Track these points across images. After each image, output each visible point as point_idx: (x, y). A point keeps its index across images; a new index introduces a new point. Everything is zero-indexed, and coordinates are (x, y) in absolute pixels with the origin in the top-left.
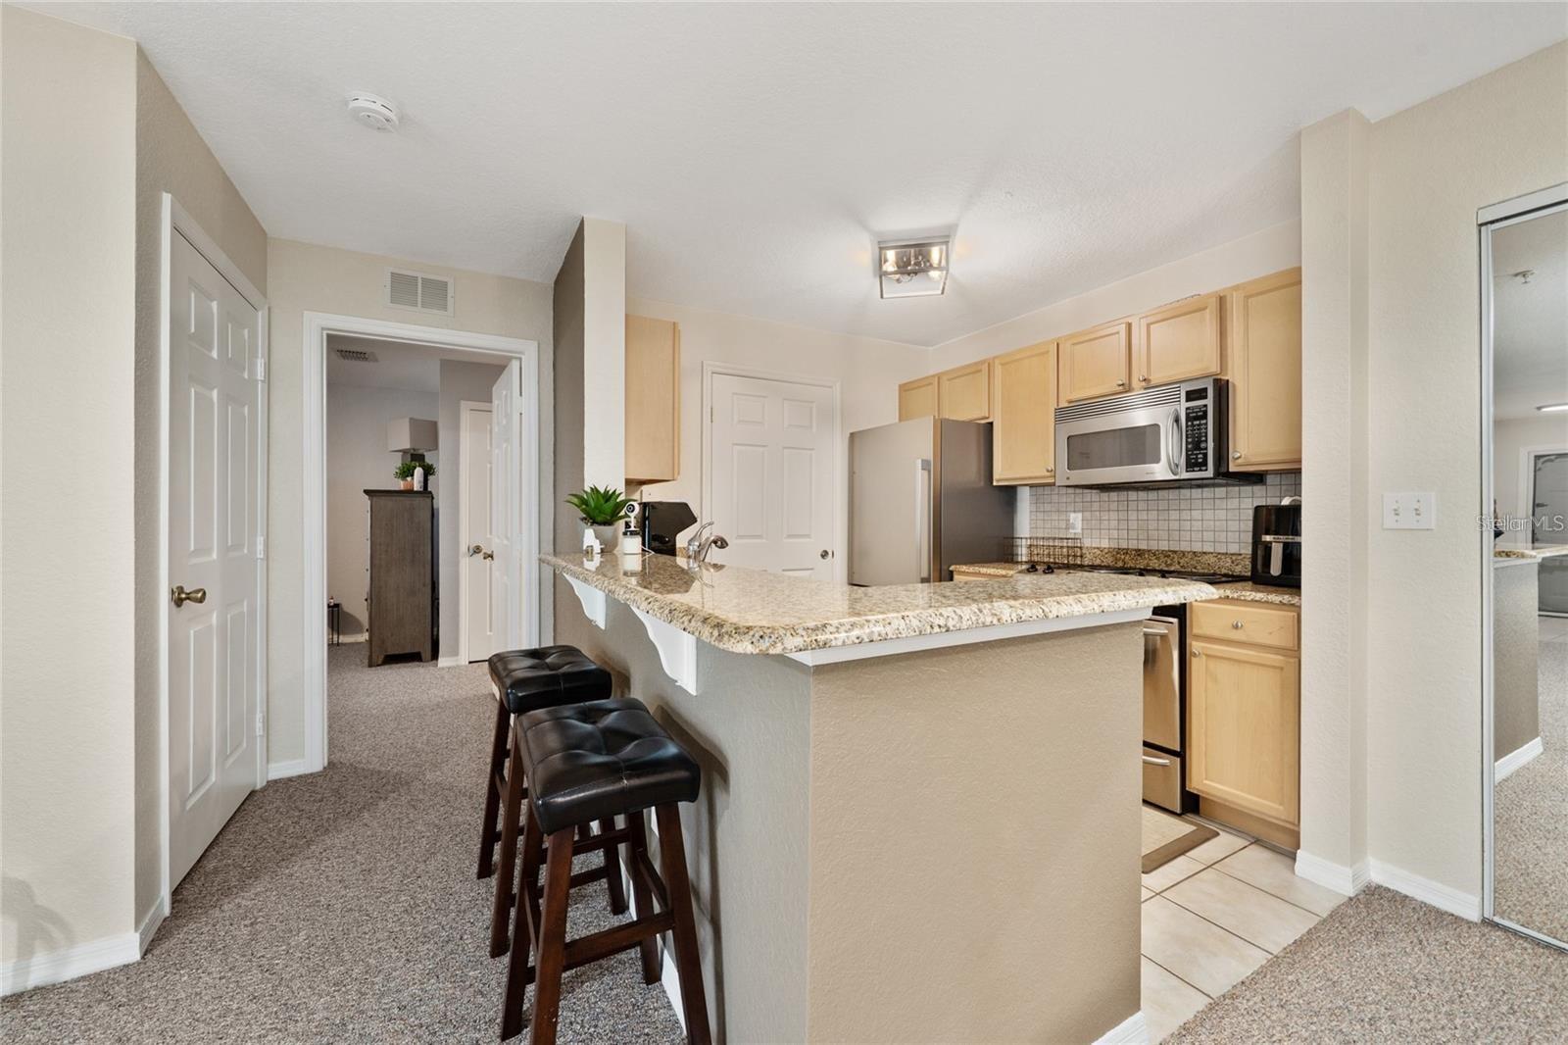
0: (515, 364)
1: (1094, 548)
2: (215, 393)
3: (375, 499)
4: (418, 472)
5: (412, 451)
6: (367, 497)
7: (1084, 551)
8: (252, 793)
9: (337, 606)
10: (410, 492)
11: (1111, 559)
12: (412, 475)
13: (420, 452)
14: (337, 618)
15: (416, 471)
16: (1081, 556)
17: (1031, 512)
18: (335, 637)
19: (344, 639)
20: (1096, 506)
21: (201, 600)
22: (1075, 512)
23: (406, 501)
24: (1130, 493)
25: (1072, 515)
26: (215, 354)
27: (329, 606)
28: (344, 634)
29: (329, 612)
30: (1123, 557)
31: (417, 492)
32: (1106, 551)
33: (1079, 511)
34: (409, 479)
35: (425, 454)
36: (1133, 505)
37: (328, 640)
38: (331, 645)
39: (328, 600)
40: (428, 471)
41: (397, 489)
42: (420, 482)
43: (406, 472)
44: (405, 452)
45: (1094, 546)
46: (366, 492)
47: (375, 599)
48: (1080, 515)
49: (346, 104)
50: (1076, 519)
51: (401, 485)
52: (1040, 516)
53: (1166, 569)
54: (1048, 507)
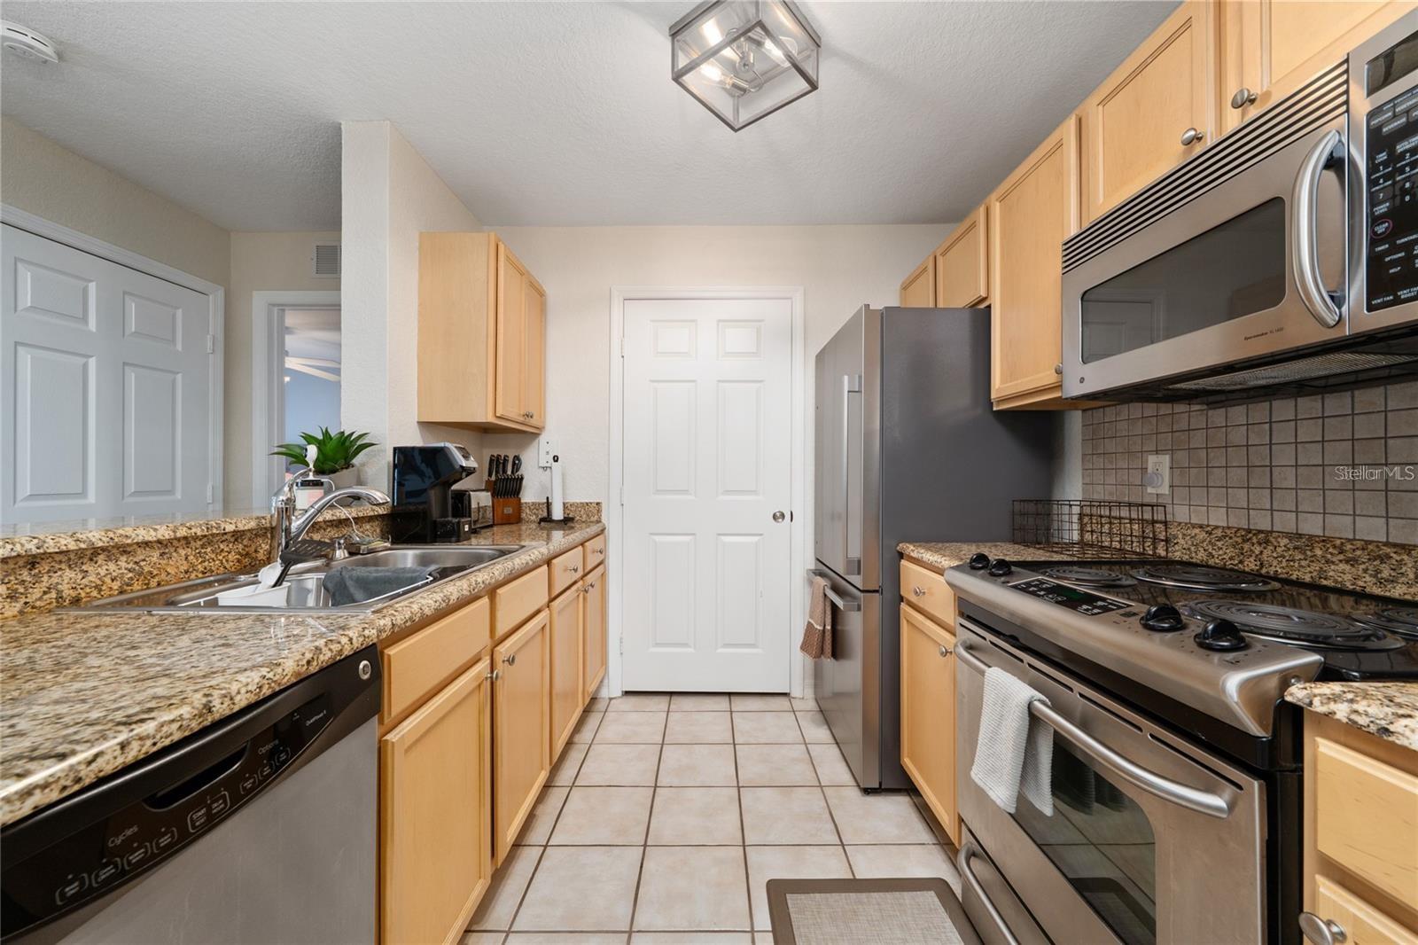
1: (1194, 526)
7: (1173, 531)
11: (1230, 552)
16: (1167, 541)
17: (1084, 455)
20: (1198, 440)
22: (1157, 452)
24: (1276, 404)
25: (1152, 460)
30: (1257, 549)
32: (1219, 533)
33: (1164, 451)
36: (1283, 434)
45: (1194, 521)
48: (1165, 460)
50: (1159, 464)
52: (1099, 462)
53: (1377, 591)
54: (1110, 446)
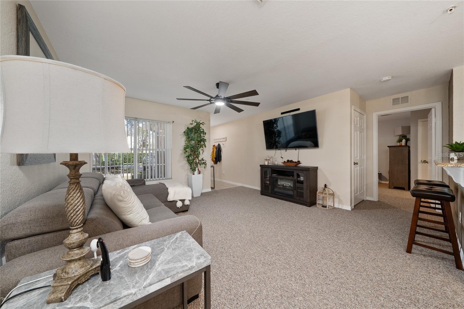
0: (433, 110)
2: (358, 132)
3: (391, 148)
4: (404, 141)
5: (403, 135)
6: (388, 148)
8: (363, 200)
9: (381, 174)
10: (401, 146)
12: (402, 142)
13: (405, 135)
14: (380, 176)
15: (403, 140)
18: (380, 181)
19: (382, 182)
21: (357, 164)
23: (400, 148)
26: (358, 126)
27: (378, 174)
28: (383, 181)
29: (378, 175)
31: (403, 146)
34: (401, 142)
35: (407, 135)
37: (378, 181)
38: (379, 183)
39: (378, 172)
40: (407, 140)
41: (397, 145)
42: (404, 143)
43: (400, 141)
44: (400, 135)
46: (388, 146)
47: (391, 172)
49: (381, 80)
51: (399, 144)
